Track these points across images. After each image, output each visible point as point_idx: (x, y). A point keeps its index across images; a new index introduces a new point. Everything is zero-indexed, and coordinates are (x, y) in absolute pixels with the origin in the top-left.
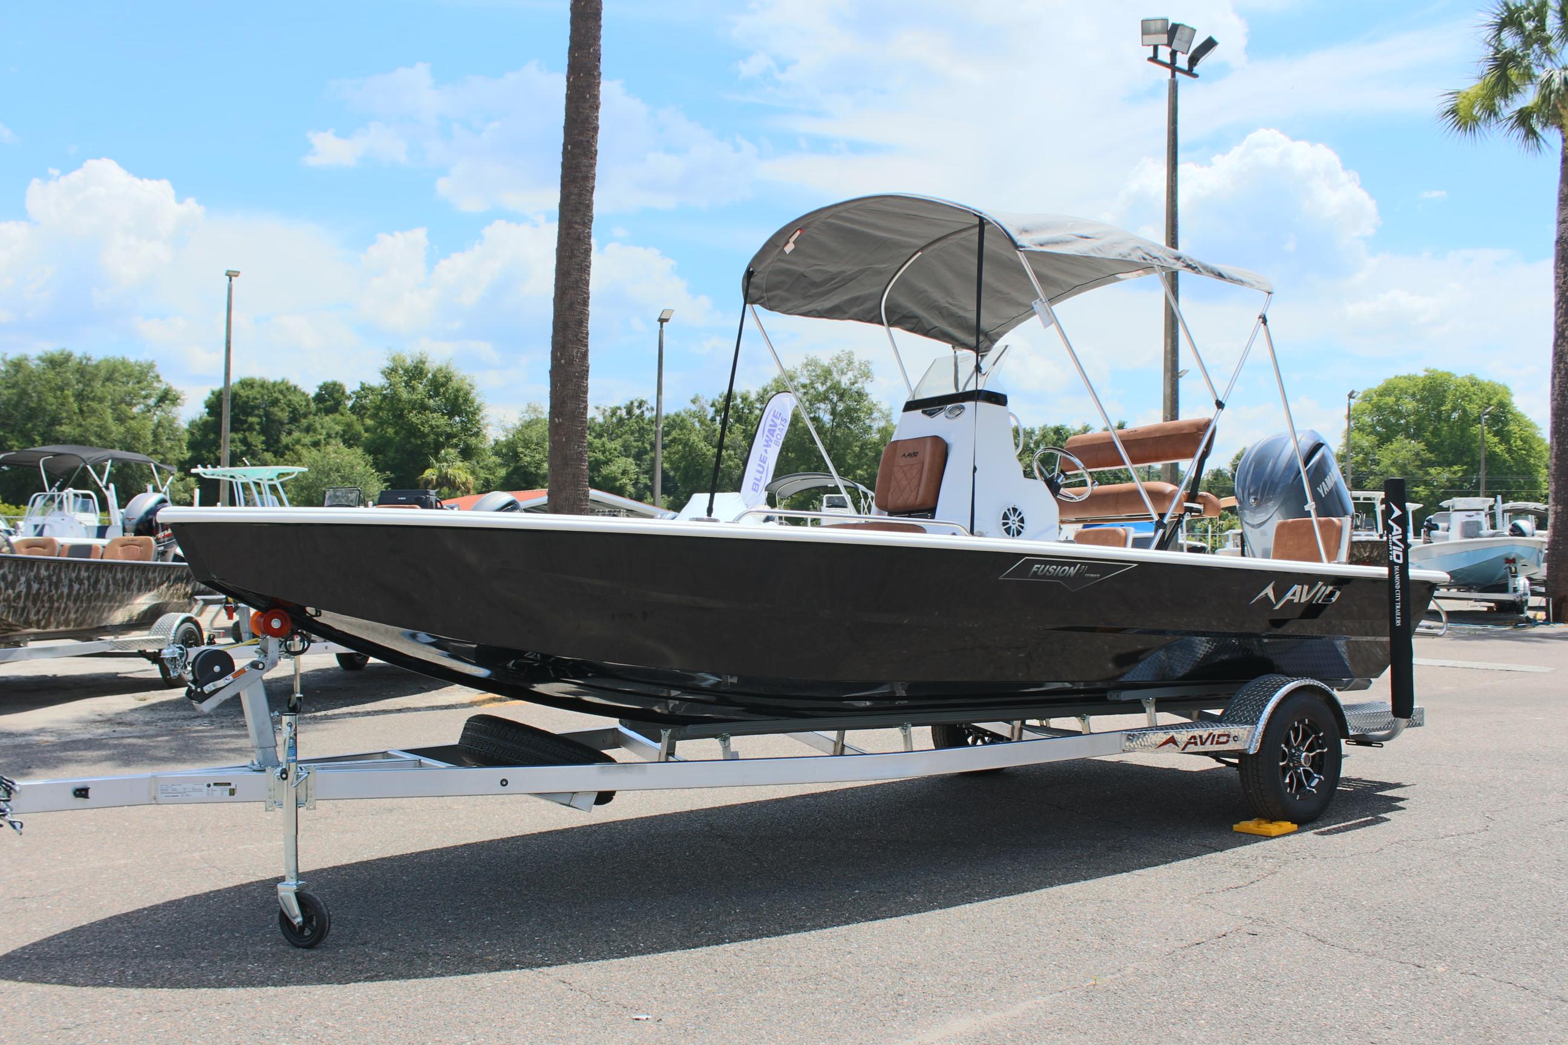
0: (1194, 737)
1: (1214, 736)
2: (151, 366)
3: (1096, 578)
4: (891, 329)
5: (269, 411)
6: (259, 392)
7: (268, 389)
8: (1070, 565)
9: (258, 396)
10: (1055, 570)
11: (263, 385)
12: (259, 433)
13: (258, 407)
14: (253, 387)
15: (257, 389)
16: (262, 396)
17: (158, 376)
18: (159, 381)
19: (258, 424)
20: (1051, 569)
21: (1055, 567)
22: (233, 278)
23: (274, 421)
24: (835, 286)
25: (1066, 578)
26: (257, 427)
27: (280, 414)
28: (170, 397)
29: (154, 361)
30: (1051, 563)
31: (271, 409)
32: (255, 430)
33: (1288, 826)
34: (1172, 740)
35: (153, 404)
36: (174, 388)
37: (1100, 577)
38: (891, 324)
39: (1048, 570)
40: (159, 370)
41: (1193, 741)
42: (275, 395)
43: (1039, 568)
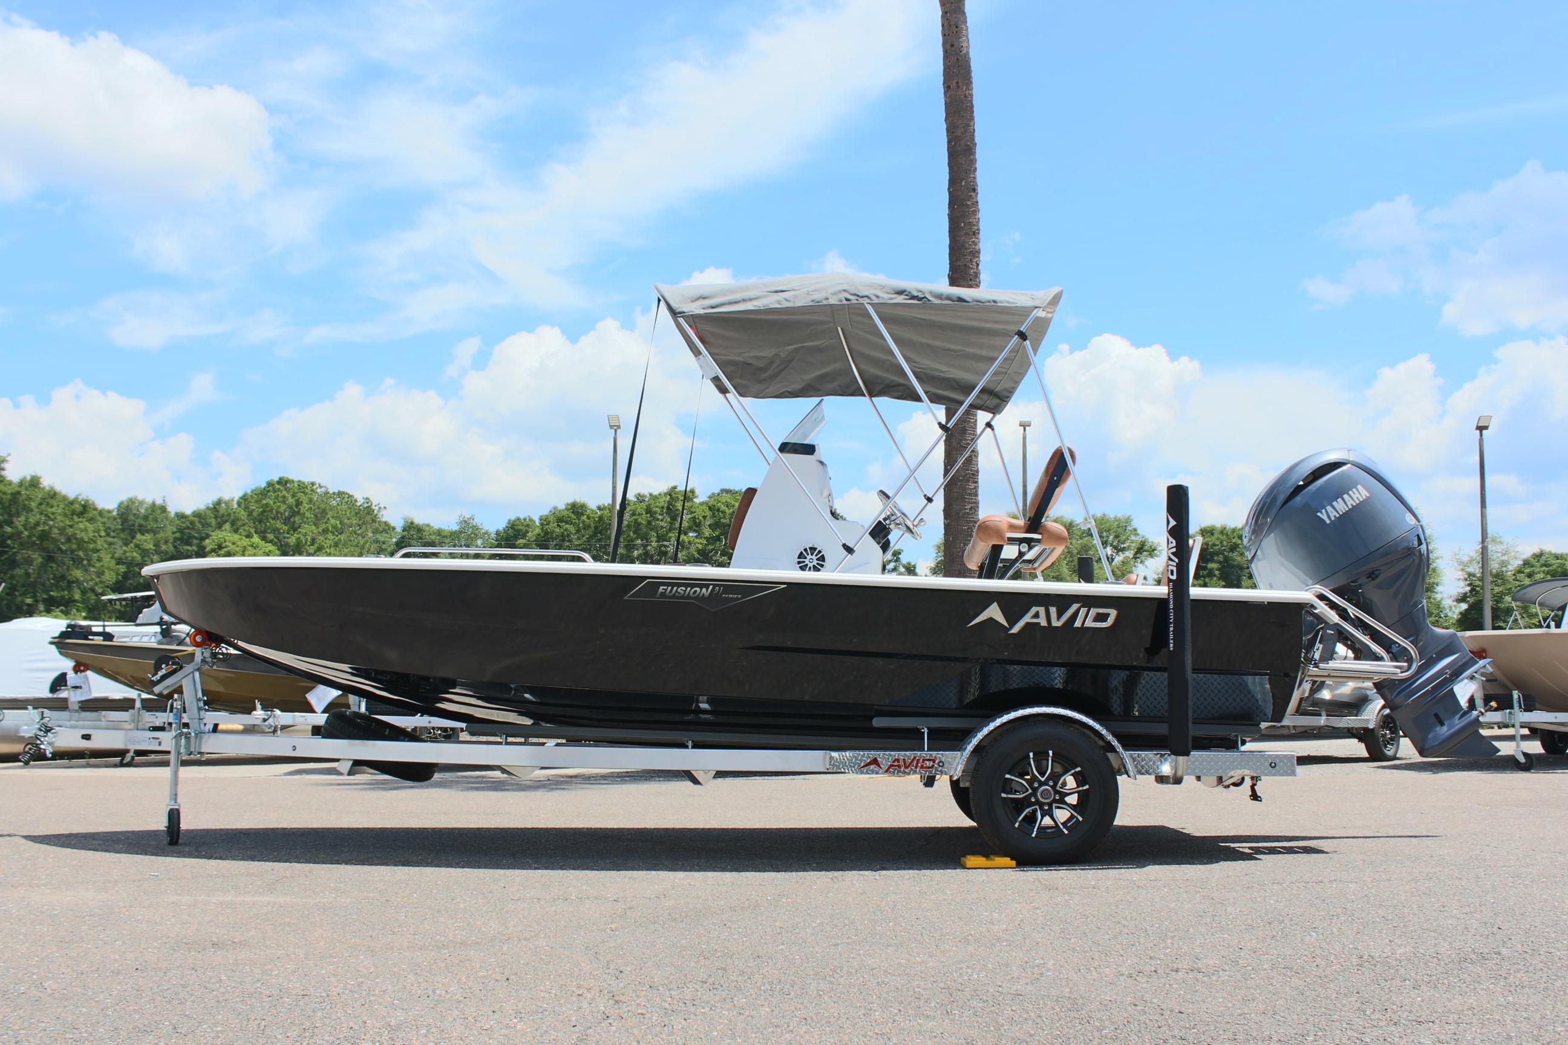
0: (898, 760)
1: (918, 760)
2: (1128, 521)
3: (737, 599)
4: (873, 398)
5: (1228, 556)
6: (1218, 539)
7: (1227, 535)
8: (701, 586)
9: (1218, 542)
10: (685, 591)
11: (1223, 531)
12: (1219, 579)
13: (1218, 553)
14: (1212, 534)
15: (1216, 535)
16: (1221, 542)
17: (1135, 530)
18: (1137, 534)
19: (1218, 569)
20: (679, 590)
21: (684, 589)
22: (1027, 428)
23: (1233, 566)
24: (780, 368)
25: (701, 598)
26: (1217, 573)
27: (1239, 559)
28: (1146, 548)
29: (1130, 516)
30: (679, 585)
31: (1230, 555)
32: (1215, 576)
33: (1007, 861)
34: (875, 762)
35: (1131, 556)
36: (1150, 540)
37: (741, 598)
38: (872, 395)
39: (676, 591)
40: (1135, 524)
41: (896, 763)
42: (1234, 541)
43: (666, 590)
